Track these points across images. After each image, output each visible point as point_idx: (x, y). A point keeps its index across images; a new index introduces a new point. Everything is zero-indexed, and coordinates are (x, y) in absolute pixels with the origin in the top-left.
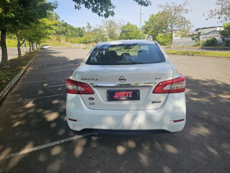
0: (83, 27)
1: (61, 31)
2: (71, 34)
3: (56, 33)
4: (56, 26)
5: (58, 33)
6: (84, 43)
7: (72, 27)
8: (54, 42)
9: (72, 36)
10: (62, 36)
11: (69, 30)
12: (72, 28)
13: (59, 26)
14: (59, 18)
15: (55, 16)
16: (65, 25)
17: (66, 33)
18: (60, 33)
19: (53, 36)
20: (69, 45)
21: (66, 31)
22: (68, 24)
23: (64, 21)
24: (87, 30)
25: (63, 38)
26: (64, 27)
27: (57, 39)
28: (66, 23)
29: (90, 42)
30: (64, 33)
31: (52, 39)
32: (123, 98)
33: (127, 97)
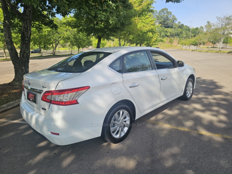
0: (201, 27)
1: (175, 33)
2: (186, 35)
3: (170, 35)
4: (172, 28)
5: (172, 36)
6: (193, 45)
7: (189, 27)
8: (166, 44)
9: (187, 38)
10: (176, 38)
11: (184, 31)
12: (188, 29)
13: (175, 28)
14: (176, 20)
15: (172, 19)
16: (181, 27)
17: (181, 35)
18: (174, 35)
19: (167, 39)
20: (180, 47)
21: (181, 33)
22: (185, 25)
23: (180, 23)
24: (206, 30)
25: (176, 40)
26: (180, 29)
27: (170, 41)
28: (183, 25)
29: (200, 44)
30: (178, 35)
31: (164, 42)
32: (31, 99)
33: (33, 99)
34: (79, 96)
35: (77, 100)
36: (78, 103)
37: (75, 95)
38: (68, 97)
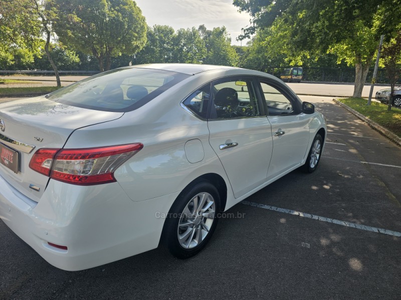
32: (6, 162)
33: (9, 162)
34: (118, 164)
35: (112, 174)
36: (114, 180)
37: (108, 163)
38: (94, 165)
